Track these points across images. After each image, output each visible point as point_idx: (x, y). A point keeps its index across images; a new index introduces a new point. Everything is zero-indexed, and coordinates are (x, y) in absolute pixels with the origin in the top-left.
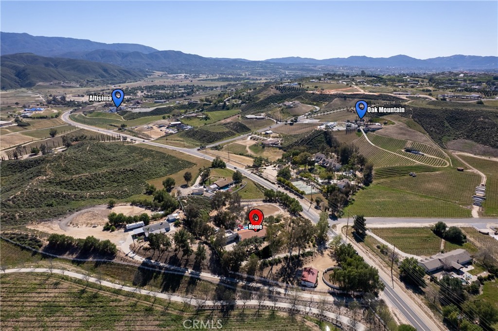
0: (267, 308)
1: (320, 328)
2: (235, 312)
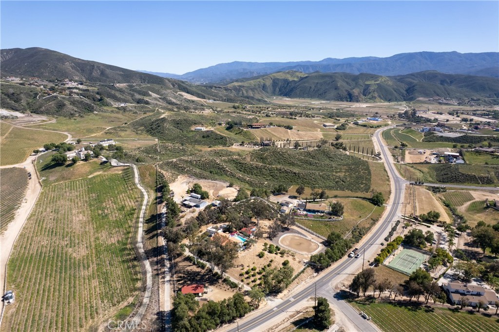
1: (126, 306)
2: (136, 263)
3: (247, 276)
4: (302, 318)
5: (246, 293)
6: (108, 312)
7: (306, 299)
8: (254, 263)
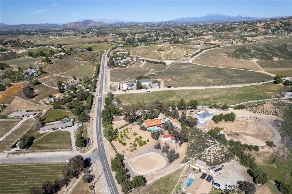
7: (97, 147)
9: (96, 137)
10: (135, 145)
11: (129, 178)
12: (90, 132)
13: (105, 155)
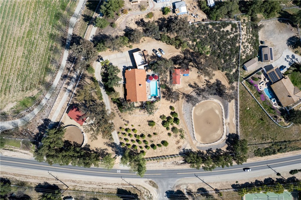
0: (56, 70)
1: (30, 97)
2: (59, 46)
3: (125, 132)
4: (128, 190)
5: (113, 145)
6: (17, 94)
7: (146, 179)
8: (139, 125)
9: (120, 179)
10: (174, 129)
11: (221, 150)
12: (101, 187)
13: (168, 172)
